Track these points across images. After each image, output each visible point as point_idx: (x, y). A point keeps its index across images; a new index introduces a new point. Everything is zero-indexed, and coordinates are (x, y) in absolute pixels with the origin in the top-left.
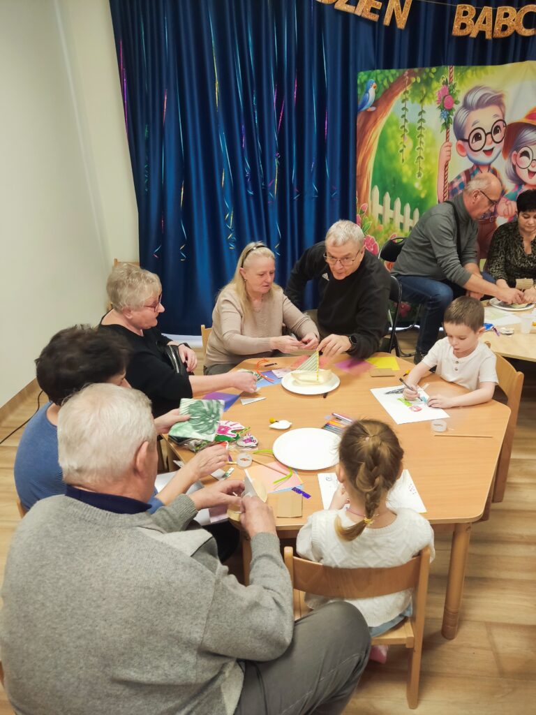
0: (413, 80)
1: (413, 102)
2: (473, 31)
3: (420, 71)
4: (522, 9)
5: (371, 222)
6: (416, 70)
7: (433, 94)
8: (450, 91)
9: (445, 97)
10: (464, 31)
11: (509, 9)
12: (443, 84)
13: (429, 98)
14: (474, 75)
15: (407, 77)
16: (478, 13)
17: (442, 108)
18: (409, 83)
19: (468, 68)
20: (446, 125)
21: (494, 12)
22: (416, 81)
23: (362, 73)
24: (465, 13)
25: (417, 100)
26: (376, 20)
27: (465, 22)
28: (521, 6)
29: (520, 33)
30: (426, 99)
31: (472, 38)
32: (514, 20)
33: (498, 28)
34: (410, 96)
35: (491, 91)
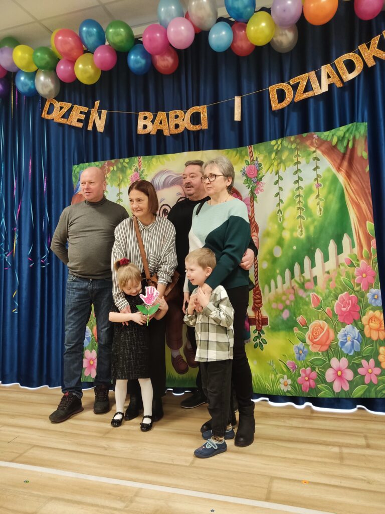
0: (111, 169)
1: (111, 186)
2: (151, 129)
3: (115, 161)
4: (189, 111)
6: (113, 161)
7: (127, 179)
8: (140, 176)
10: (146, 130)
11: (178, 112)
12: (135, 171)
13: (124, 181)
14: (159, 163)
15: (107, 167)
16: (155, 116)
18: (108, 172)
19: (153, 158)
21: (168, 115)
22: (113, 169)
23: (76, 166)
24: (145, 118)
25: (116, 184)
26: (81, 127)
27: (146, 124)
28: (188, 109)
29: (189, 129)
30: (123, 183)
31: (154, 135)
32: (183, 120)
33: (172, 126)
34: (109, 181)
35: (173, 173)
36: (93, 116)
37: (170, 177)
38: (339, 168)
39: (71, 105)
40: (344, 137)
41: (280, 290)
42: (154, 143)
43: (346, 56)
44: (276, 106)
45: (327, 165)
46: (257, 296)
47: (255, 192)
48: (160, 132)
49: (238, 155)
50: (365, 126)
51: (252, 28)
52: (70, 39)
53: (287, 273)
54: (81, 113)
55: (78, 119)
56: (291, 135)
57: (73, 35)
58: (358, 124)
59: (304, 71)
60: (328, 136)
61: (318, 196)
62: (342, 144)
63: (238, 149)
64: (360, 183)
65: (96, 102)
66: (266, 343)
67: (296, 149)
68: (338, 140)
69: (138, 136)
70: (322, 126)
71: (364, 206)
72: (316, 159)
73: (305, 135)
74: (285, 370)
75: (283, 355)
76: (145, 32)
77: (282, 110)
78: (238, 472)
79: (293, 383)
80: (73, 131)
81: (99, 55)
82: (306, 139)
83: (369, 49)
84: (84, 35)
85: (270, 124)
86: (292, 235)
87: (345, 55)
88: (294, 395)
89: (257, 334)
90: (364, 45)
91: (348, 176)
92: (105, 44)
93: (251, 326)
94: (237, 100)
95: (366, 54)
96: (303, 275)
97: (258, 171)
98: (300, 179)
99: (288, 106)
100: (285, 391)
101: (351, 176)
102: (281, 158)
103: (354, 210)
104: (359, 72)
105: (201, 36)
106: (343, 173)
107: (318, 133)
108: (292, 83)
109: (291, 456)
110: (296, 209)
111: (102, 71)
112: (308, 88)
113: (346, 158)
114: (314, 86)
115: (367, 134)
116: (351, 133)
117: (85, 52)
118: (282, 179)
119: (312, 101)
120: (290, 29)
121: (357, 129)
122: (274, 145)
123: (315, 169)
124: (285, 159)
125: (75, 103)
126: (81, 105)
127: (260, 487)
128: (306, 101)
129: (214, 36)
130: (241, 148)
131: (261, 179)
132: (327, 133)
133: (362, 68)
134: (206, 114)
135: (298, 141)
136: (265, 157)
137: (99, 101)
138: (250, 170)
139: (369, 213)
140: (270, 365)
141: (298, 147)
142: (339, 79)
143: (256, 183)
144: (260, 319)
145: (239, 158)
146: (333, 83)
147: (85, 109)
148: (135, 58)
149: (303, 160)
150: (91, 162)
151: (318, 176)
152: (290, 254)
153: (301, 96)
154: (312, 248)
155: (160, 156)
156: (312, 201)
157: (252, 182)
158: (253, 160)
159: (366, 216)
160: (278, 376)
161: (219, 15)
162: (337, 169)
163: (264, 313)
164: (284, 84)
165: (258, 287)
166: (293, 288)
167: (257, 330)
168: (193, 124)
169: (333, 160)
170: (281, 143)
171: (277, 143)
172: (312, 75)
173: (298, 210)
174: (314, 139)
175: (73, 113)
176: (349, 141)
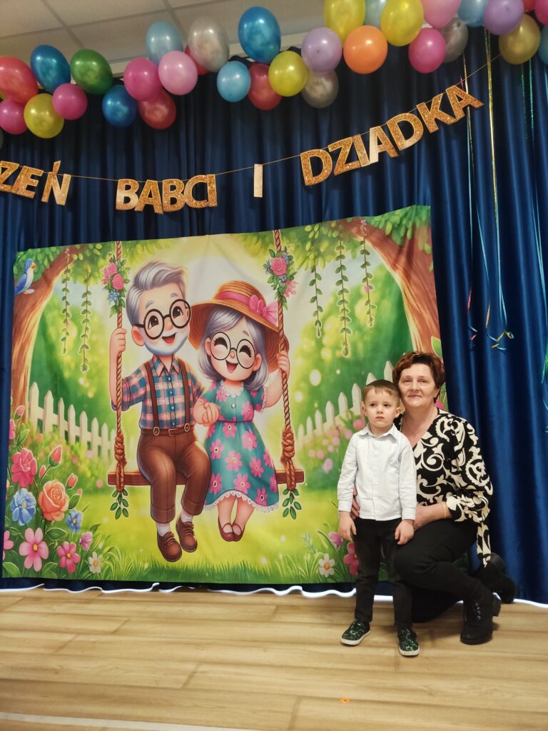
0: (75, 257)
1: (75, 283)
2: (136, 203)
3: (82, 247)
4: (190, 180)
5: (28, 430)
6: (78, 246)
7: (99, 273)
8: (118, 269)
9: (114, 276)
10: (128, 204)
11: (175, 182)
12: (110, 261)
13: (95, 277)
14: (146, 250)
15: (69, 255)
16: (142, 186)
17: (111, 288)
18: (70, 262)
19: (137, 243)
20: (117, 308)
21: (160, 186)
22: (78, 259)
23: (22, 253)
24: (128, 188)
25: (80, 280)
26: (32, 197)
27: (128, 196)
28: (189, 177)
29: (191, 206)
30: (92, 279)
31: (139, 212)
32: (183, 193)
33: (166, 201)
34: (71, 275)
35: (168, 267)
36: (50, 182)
37: (162, 272)
38: (395, 265)
39: (18, 165)
40: (400, 225)
41: (318, 431)
42: (140, 222)
43: (402, 117)
44: (310, 179)
45: (379, 260)
46: (289, 441)
47: (285, 295)
48: (149, 208)
49: (260, 242)
50: (428, 211)
51: (276, 72)
52: (17, 71)
53: (329, 407)
54: (33, 177)
55: (28, 186)
56: (332, 219)
57: (22, 66)
58: (419, 207)
59: (347, 134)
60: (380, 221)
61: (368, 302)
62: (399, 234)
63: (260, 233)
64: (422, 286)
65: (55, 163)
66: (300, 509)
67: (339, 238)
68: (394, 228)
69: (118, 213)
70: (371, 209)
71: (427, 316)
72: (365, 252)
73: (349, 220)
74: (326, 546)
75: (324, 524)
76: (127, 69)
77: (319, 185)
78: (252, 693)
79: (338, 564)
80: (20, 202)
81: (60, 97)
82: (352, 225)
83: (430, 110)
84: (38, 68)
85: (303, 204)
86: (334, 354)
87: (400, 115)
88: (339, 581)
89: (288, 496)
90: (424, 105)
91: (407, 276)
92: (69, 82)
93: (279, 485)
94: (258, 170)
95: (426, 116)
96: (351, 409)
97: (288, 266)
98: (344, 278)
99: (327, 180)
100: (326, 576)
101: (411, 278)
102: (318, 250)
103: (415, 323)
104: (419, 139)
105: (207, 78)
106: (401, 272)
107: (367, 218)
108: (330, 150)
109: (329, 666)
110: (339, 319)
111: (65, 120)
112: (352, 157)
113: (404, 253)
114: (359, 155)
115: (430, 221)
116: (410, 219)
117: (40, 92)
118: (320, 279)
119: (357, 175)
120: (328, 77)
121: (417, 214)
122: (309, 232)
123: (364, 266)
124: (325, 251)
125: (24, 163)
126: (33, 166)
127: (281, 712)
128: (349, 174)
129: (224, 80)
130: (264, 233)
131: (292, 277)
132: (378, 218)
133: (422, 134)
134: (214, 186)
135: (341, 227)
136: (297, 247)
137: (59, 162)
138: (277, 265)
139: (434, 326)
140: (306, 539)
141: (341, 236)
142: (392, 146)
143: (285, 282)
144: (292, 473)
145: (261, 247)
146: (385, 152)
147: (40, 172)
148: (113, 104)
149: (347, 253)
150: (44, 247)
151: (368, 275)
152: (332, 380)
153: (342, 168)
154: (363, 373)
155: (148, 241)
156: (361, 309)
157: (280, 281)
158: (280, 251)
159: (431, 330)
160: (317, 555)
161: (232, 53)
162: (392, 266)
163: (298, 464)
164: (321, 150)
165: (290, 428)
166: (337, 428)
167: (288, 490)
168: (196, 199)
169: (387, 255)
170: (319, 229)
171: (313, 229)
172: (357, 139)
173: (342, 320)
174: (362, 226)
175: (21, 177)
176: (407, 230)
